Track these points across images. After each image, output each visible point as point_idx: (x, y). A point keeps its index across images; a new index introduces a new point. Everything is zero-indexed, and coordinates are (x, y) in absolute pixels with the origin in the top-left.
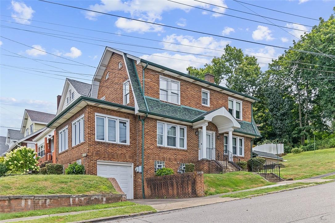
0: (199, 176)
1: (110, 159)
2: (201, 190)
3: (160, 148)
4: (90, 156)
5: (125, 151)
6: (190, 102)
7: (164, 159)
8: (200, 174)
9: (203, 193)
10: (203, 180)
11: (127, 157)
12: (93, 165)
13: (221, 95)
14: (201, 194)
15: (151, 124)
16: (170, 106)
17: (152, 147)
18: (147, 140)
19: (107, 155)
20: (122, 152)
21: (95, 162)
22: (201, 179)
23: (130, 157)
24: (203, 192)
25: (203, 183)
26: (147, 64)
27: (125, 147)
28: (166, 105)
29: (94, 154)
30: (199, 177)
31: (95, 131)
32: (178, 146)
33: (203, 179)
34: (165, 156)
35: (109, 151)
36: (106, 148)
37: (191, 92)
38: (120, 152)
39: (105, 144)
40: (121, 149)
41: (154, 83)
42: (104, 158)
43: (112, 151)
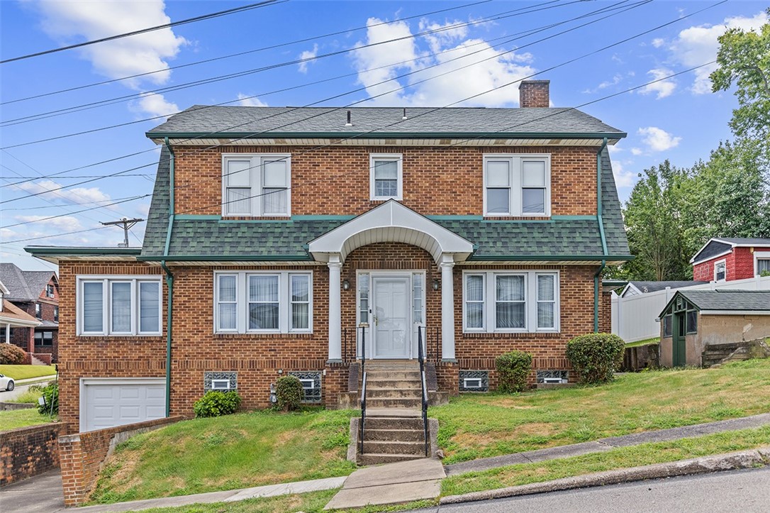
0: (62, 448)
1: (110, 374)
2: (71, 489)
3: (223, 339)
4: (64, 370)
5: (148, 352)
6: (325, 200)
7: (233, 365)
8: (66, 444)
9: (76, 497)
10: (76, 460)
11: (154, 363)
12: (71, 390)
13: (449, 156)
14: (70, 499)
15: (196, 281)
16: (249, 226)
17: (197, 338)
18: (183, 323)
19: (101, 364)
20: (141, 355)
21: (75, 382)
22: (70, 457)
23: (162, 365)
24: (77, 492)
25: (75, 468)
26: (167, 138)
27: (148, 341)
28: (239, 226)
29: (72, 366)
30: (64, 453)
31: (75, 315)
32: (285, 327)
33: (76, 456)
34: (238, 356)
35: (109, 355)
36: (100, 349)
37: (328, 174)
38: (135, 355)
39: (98, 341)
40: (138, 347)
41: (204, 179)
42: (96, 373)
43: (116, 355)
